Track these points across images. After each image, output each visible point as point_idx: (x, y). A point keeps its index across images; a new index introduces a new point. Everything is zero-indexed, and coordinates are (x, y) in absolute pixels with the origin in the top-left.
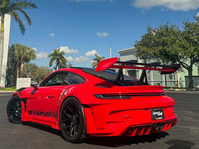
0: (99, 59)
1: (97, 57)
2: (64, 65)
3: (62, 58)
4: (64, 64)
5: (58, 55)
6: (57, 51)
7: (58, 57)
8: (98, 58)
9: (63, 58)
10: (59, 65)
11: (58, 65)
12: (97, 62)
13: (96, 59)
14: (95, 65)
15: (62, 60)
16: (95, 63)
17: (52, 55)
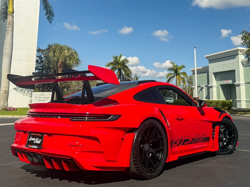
0: (176, 69)
1: (173, 66)
2: (128, 78)
3: (125, 68)
4: (128, 75)
5: (120, 63)
6: (119, 58)
7: (119, 66)
8: (175, 67)
9: (127, 67)
10: (122, 77)
11: (119, 77)
12: (174, 73)
13: (172, 69)
14: (171, 77)
15: (125, 71)
16: (171, 74)
17: (111, 63)
